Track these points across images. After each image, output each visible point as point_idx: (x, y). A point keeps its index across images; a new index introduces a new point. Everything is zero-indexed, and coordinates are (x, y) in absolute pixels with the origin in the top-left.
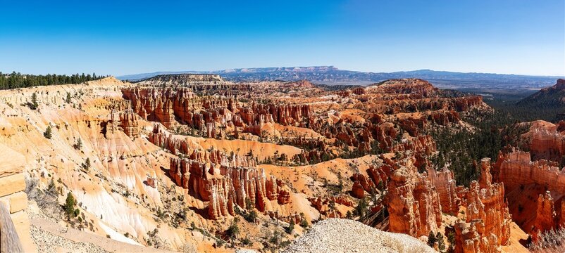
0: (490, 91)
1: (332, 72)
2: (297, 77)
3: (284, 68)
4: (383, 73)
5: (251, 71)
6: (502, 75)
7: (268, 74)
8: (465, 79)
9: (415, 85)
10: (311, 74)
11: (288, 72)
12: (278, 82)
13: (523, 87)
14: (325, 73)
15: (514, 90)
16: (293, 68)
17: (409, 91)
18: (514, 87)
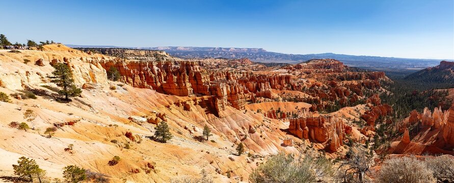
0: (377, 69)
1: (261, 53)
2: (234, 56)
3: (221, 48)
4: (300, 55)
5: (188, 49)
6: (384, 58)
7: (207, 53)
8: (358, 60)
9: (333, 63)
10: (245, 54)
11: (225, 52)
12: (221, 59)
13: (403, 67)
14: (257, 54)
15: (395, 69)
16: (229, 49)
17: (329, 67)
18: (395, 67)
